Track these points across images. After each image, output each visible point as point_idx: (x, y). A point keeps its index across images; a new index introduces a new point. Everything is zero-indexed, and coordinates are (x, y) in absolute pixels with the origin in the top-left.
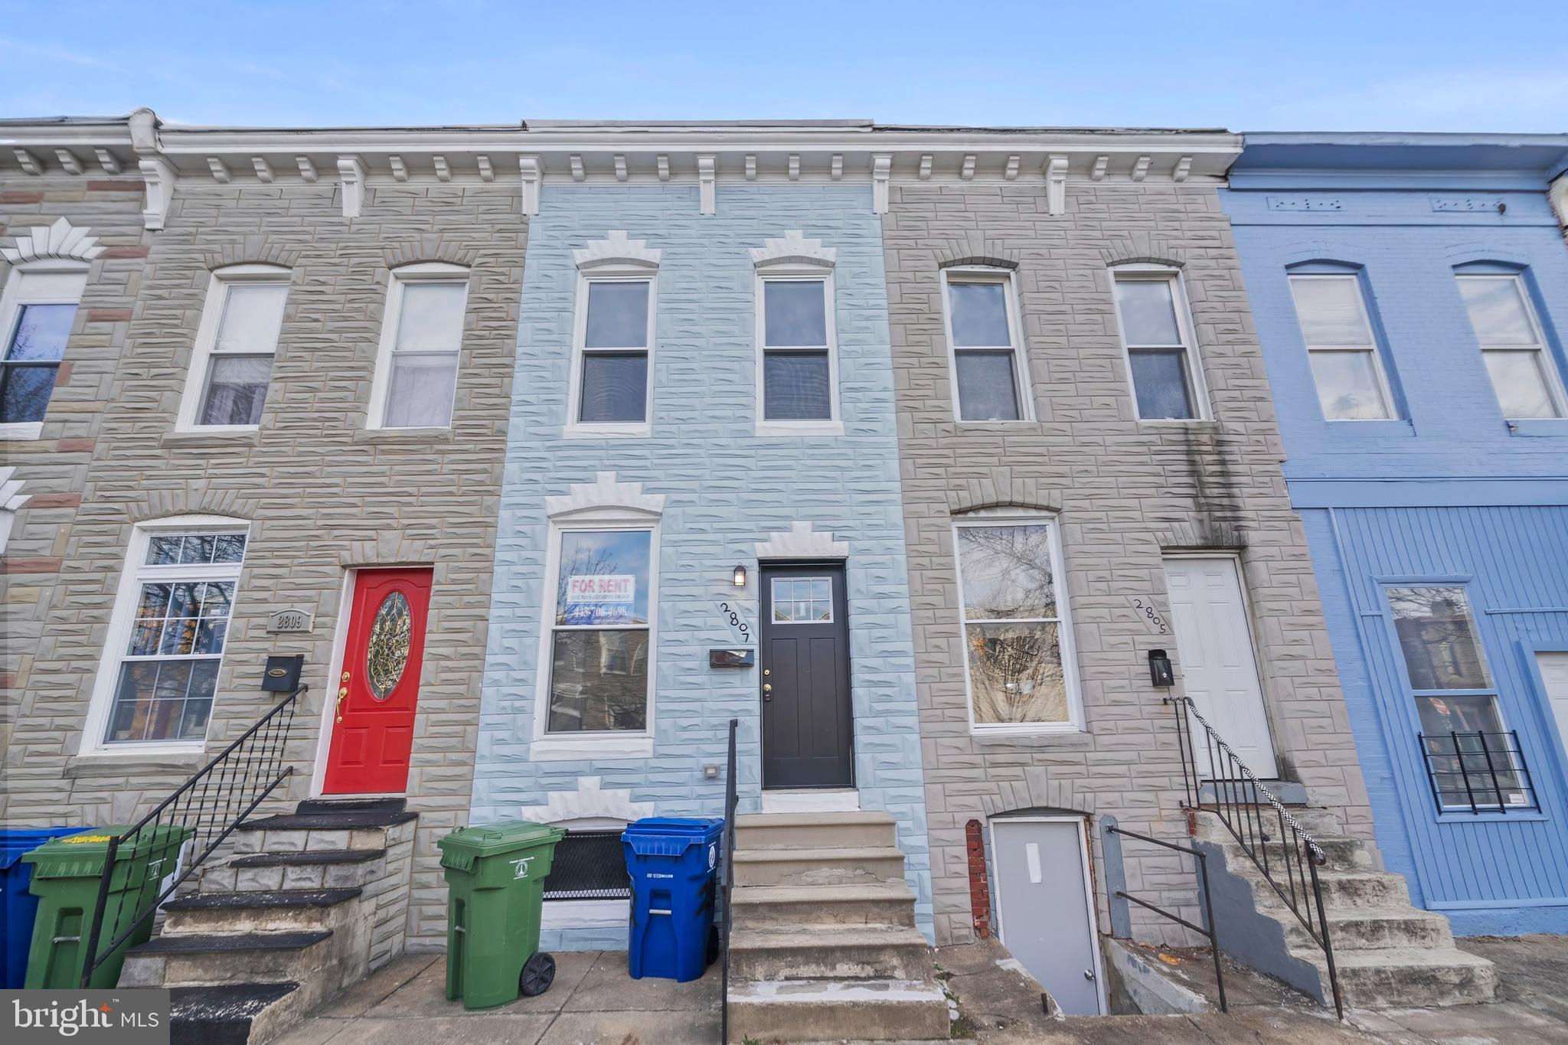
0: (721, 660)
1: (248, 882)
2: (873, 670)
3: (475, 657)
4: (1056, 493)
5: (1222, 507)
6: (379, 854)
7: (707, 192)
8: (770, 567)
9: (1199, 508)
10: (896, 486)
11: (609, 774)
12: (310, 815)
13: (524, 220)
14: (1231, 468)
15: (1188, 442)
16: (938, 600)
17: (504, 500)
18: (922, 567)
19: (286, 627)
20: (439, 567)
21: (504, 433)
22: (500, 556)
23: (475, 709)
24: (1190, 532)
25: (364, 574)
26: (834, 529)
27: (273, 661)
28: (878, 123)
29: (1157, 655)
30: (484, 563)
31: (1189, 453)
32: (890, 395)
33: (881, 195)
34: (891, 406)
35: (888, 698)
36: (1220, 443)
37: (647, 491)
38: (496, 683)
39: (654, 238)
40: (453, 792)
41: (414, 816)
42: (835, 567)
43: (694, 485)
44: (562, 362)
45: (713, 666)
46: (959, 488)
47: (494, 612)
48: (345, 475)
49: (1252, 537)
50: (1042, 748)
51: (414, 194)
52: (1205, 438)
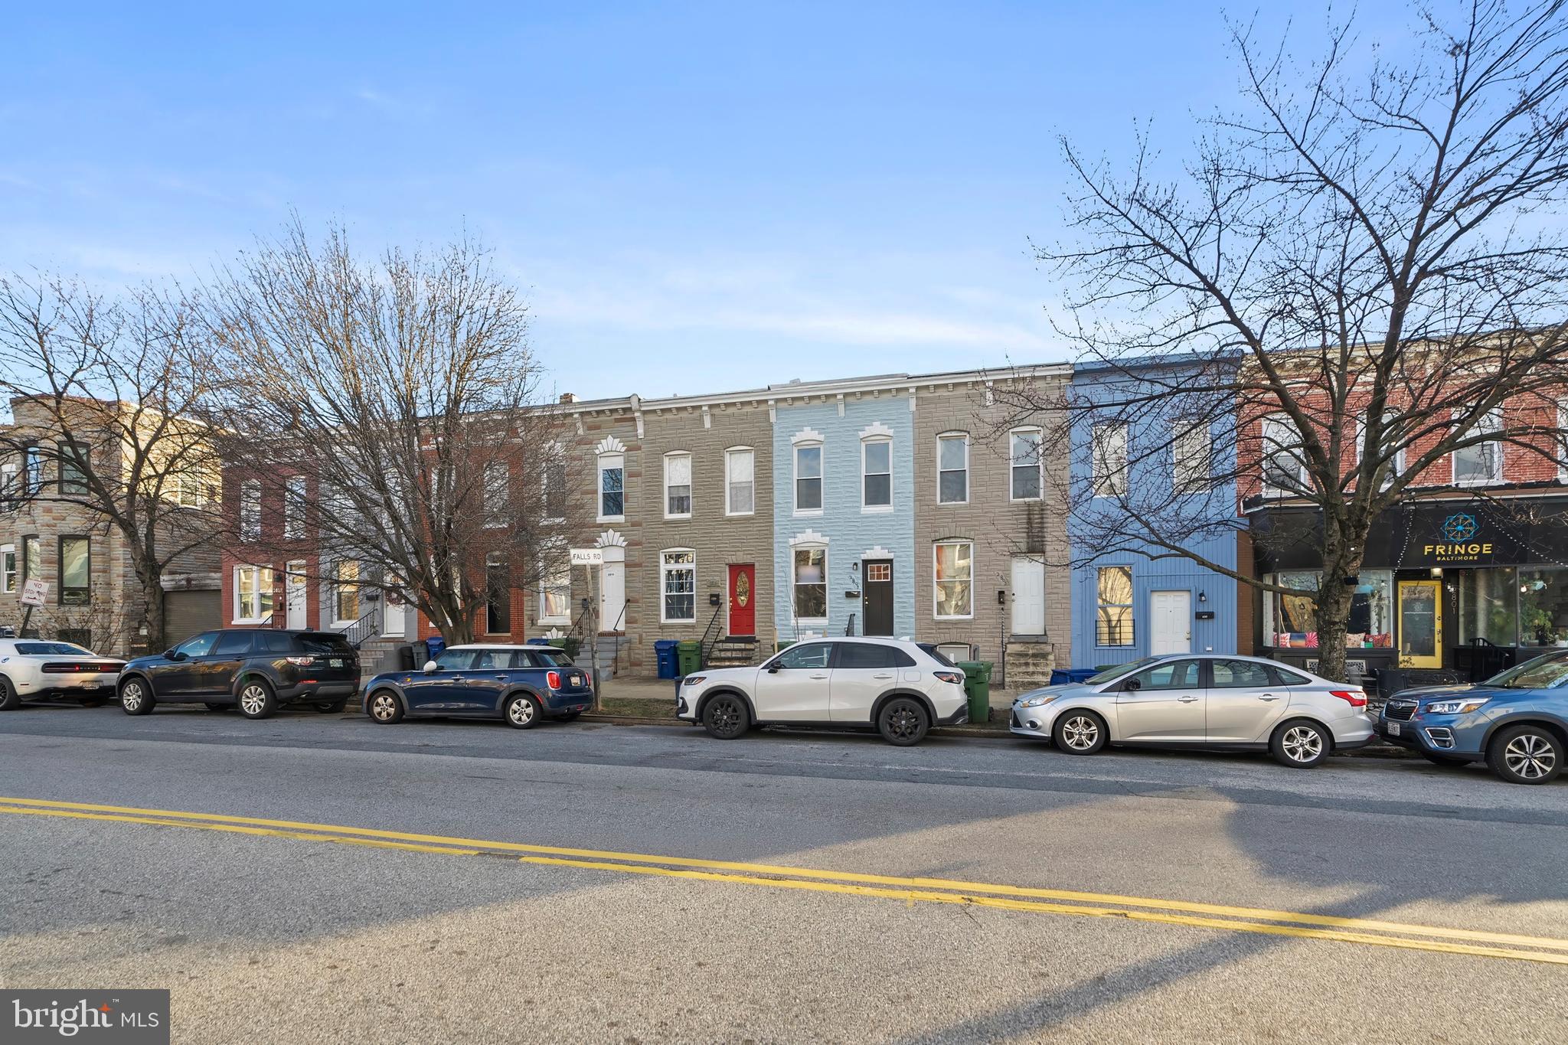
0: (849, 595)
1: (723, 655)
2: (901, 598)
3: (771, 594)
4: (972, 533)
5: (1038, 537)
6: (753, 650)
7: (841, 407)
8: (866, 562)
9: (1028, 537)
10: (912, 531)
11: (816, 630)
12: (728, 640)
13: (771, 425)
14: (1045, 520)
15: (1029, 510)
16: (925, 574)
17: (775, 540)
18: (920, 562)
19: (712, 585)
20: (757, 565)
21: (772, 515)
22: (776, 560)
23: (773, 610)
24: (1023, 546)
25: (731, 566)
26: (888, 549)
27: (712, 596)
28: (911, 374)
29: (1001, 593)
30: (770, 563)
31: (1028, 514)
32: (912, 495)
33: (913, 402)
34: (912, 499)
35: (904, 607)
36: (1042, 510)
37: (823, 536)
38: (778, 602)
39: (821, 431)
40: (769, 635)
41: (758, 641)
42: (890, 561)
43: (839, 533)
44: (790, 486)
45: (847, 596)
46: (935, 532)
47: (775, 579)
48: (722, 533)
49: (1048, 548)
50: (956, 624)
51: (728, 416)
52: (1037, 508)
